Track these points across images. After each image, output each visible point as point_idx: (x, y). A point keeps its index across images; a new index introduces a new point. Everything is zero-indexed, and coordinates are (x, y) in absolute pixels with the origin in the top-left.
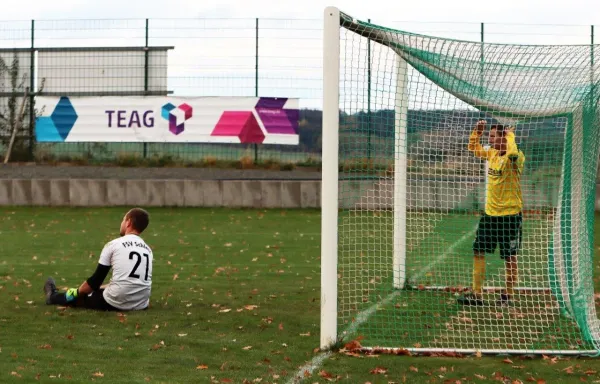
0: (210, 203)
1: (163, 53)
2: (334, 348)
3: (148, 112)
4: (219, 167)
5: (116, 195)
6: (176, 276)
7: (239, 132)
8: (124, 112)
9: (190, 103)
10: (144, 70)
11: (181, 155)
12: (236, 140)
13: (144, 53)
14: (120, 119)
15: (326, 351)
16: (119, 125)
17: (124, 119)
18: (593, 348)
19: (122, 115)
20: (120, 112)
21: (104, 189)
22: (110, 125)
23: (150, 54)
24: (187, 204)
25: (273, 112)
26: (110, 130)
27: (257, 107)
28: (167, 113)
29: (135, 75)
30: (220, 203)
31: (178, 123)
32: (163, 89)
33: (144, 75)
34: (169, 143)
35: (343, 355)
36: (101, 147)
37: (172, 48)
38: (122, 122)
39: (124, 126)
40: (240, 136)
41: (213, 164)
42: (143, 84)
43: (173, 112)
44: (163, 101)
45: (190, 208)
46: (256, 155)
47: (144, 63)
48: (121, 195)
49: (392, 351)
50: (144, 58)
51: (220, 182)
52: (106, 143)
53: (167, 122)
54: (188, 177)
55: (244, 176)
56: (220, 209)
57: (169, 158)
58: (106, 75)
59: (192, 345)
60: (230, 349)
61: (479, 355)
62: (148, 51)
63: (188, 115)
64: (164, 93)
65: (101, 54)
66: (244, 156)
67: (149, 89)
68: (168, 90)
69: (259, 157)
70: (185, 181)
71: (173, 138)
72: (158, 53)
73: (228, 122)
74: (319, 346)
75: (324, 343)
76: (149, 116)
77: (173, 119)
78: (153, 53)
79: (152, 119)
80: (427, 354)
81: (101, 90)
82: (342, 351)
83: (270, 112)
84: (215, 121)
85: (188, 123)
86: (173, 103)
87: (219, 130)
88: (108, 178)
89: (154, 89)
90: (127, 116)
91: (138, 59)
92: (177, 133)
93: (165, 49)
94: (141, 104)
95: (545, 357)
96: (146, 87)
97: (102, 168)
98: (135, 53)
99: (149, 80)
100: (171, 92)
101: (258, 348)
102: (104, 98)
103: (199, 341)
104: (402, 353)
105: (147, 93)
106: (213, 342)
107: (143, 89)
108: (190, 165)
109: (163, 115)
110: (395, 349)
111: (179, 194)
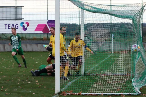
0: (34, 50)
1: (21, 8)
2: (59, 93)
3: (17, 25)
4: (37, 40)
5: (7, 49)
6: (18, 72)
7: (42, 30)
8: (10, 25)
9: (28, 22)
10: (15, 13)
11: (26, 37)
12: (42, 32)
13: (15, 8)
14: (9, 27)
15: (57, 94)
16: (9, 29)
17: (10, 27)
18: (136, 92)
19: (9, 26)
20: (9, 25)
21: (4, 47)
22: (6, 29)
23: (17, 8)
24: (28, 51)
25: (52, 24)
26: (6, 30)
27: (48, 23)
28: (22, 25)
29: (13, 14)
30: (37, 50)
31: (25, 27)
32: (21, 18)
33: (15, 14)
34: (23, 33)
35: (61, 95)
36: (4, 35)
37: (23, 6)
38: (9, 28)
39: (10, 29)
40: (43, 31)
41: (35, 39)
42: (15, 17)
43: (24, 24)
44: (21, 21)
45: (29, 52)
46: (47, 36)
47: (15, 11)
48: (9, 49)
49: (76, 94)
50: (15, 9)
51: (37, 44)
52: (5, 34)
53: (22, 27)
54: (28, 43)
55: (44, 42)
56: (37, 52)
57: (23, 37)
58: (4, 14)
59: (17, 93)
60: (28, 94)
61: (102, 95)
62: (16, 7)
63: (28, 25)
64: (21, 19)
65: (3, 8)
66: (44, 37)
67: (17, 18)
68: (22, 18)
69: (48, 37)
70: (27, 44)
71: (24, 32)
72: (19, 8)
73: (39, 27)
74: (55, 93)
75: (56, 92)
76: (17, 26)
77: (24, 26)
78: (18, 8)
79: (18, 27)
80: (86, 95)
81: (3, 18)
82: (61, 94)
83: (51, 24)
84: (36, 27)
85: (28, 27)
86: (24, 22)
87: (37, 29)
88: (5, 43)
89: (18, 18)
90: (11, 26)
91: (14, 9)
92: (25, 31)
93: (21, 6)
94: (14, 22)
95: (121, 95)
96: (16, 18)
97: (4, 41)
98: (13, 8)
99: (17, 15)
100: (23, 19)
101: (37, 94)
102: (4, 21)
103: (20, 92)
104: (79, 95)
105: (16, 19)
106: (24, 92)
107: (15, 18)
108: (29, 40)
109: (21, 26)
110: (77, 93)
111: (25, 48)
